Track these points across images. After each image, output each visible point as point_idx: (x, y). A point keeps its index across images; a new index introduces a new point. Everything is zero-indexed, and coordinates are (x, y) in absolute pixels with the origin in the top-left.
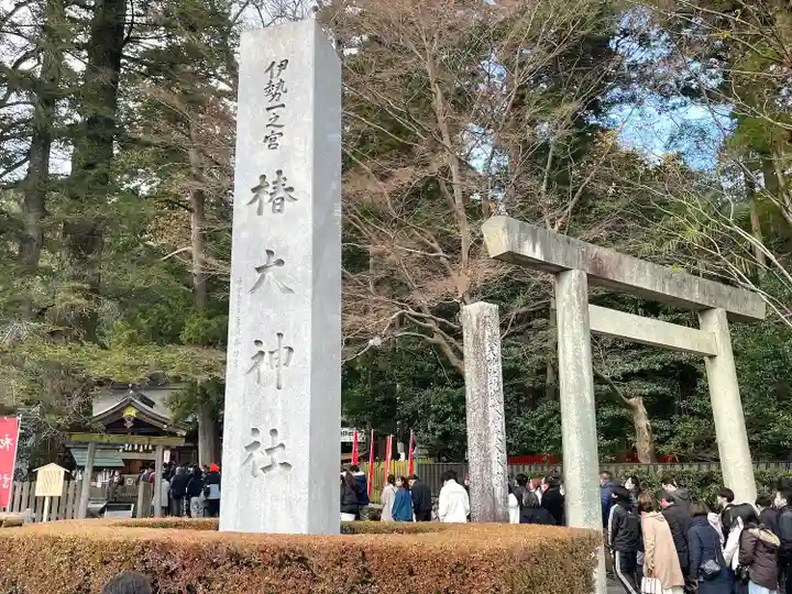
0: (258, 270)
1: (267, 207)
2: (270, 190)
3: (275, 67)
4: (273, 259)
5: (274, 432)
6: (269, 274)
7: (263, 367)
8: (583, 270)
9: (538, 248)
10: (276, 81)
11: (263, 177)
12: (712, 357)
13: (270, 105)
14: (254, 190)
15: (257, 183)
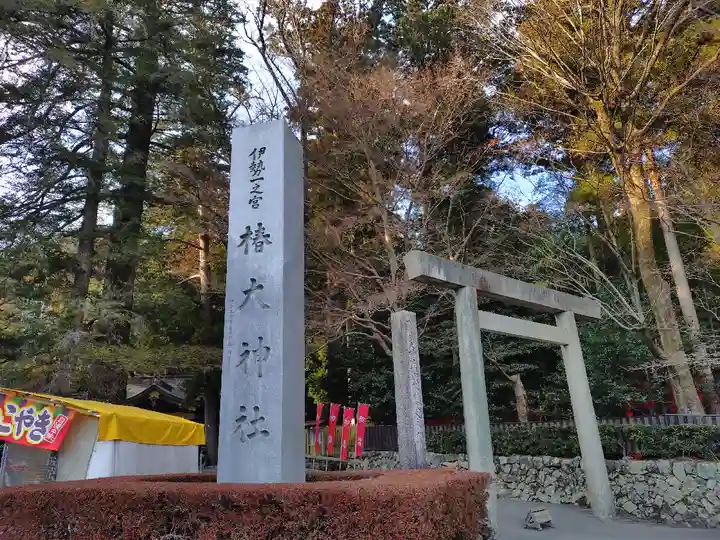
0: (245, 292)
1: (251, 248)
2: (253, 236)
3: (256, 152)
4: (256, 285)
5: (256, 408)
6: (253, 295)
7: (249, 362)
8: (474, 286)
9: (442, 272)
10: (257, 162)
11: (249, 227)
12: (566, 345)
13: (253, 178)
14: (242, 237)
15: (244, 232)
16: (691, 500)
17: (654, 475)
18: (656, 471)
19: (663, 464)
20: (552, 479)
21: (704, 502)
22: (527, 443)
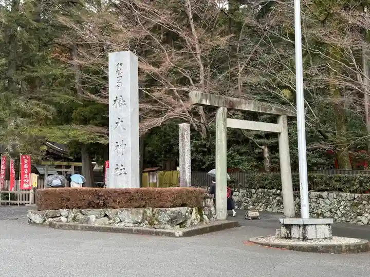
0: (116, 123)
1: (118, 106)
2: (118, 101)
3: (119, 65)
4: (120, 120)
5: (122, 165)
6: (119, 124)
7: (118, 149)
8: (225, 107)
9: (208, 101)
10: (119, 69)
11: (117, 97)
12: (280, 133)
13: (118, 76)
14: (114, 101)
15: (115, 99)
16: (333, 210)
17: (320, 199)
18: (321, 197)
19: (325, 194)
20: (275, 201)
21: (338, 212)
22: (266, 182)
